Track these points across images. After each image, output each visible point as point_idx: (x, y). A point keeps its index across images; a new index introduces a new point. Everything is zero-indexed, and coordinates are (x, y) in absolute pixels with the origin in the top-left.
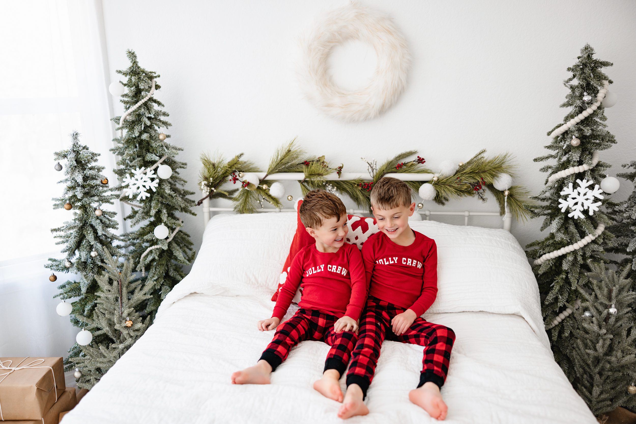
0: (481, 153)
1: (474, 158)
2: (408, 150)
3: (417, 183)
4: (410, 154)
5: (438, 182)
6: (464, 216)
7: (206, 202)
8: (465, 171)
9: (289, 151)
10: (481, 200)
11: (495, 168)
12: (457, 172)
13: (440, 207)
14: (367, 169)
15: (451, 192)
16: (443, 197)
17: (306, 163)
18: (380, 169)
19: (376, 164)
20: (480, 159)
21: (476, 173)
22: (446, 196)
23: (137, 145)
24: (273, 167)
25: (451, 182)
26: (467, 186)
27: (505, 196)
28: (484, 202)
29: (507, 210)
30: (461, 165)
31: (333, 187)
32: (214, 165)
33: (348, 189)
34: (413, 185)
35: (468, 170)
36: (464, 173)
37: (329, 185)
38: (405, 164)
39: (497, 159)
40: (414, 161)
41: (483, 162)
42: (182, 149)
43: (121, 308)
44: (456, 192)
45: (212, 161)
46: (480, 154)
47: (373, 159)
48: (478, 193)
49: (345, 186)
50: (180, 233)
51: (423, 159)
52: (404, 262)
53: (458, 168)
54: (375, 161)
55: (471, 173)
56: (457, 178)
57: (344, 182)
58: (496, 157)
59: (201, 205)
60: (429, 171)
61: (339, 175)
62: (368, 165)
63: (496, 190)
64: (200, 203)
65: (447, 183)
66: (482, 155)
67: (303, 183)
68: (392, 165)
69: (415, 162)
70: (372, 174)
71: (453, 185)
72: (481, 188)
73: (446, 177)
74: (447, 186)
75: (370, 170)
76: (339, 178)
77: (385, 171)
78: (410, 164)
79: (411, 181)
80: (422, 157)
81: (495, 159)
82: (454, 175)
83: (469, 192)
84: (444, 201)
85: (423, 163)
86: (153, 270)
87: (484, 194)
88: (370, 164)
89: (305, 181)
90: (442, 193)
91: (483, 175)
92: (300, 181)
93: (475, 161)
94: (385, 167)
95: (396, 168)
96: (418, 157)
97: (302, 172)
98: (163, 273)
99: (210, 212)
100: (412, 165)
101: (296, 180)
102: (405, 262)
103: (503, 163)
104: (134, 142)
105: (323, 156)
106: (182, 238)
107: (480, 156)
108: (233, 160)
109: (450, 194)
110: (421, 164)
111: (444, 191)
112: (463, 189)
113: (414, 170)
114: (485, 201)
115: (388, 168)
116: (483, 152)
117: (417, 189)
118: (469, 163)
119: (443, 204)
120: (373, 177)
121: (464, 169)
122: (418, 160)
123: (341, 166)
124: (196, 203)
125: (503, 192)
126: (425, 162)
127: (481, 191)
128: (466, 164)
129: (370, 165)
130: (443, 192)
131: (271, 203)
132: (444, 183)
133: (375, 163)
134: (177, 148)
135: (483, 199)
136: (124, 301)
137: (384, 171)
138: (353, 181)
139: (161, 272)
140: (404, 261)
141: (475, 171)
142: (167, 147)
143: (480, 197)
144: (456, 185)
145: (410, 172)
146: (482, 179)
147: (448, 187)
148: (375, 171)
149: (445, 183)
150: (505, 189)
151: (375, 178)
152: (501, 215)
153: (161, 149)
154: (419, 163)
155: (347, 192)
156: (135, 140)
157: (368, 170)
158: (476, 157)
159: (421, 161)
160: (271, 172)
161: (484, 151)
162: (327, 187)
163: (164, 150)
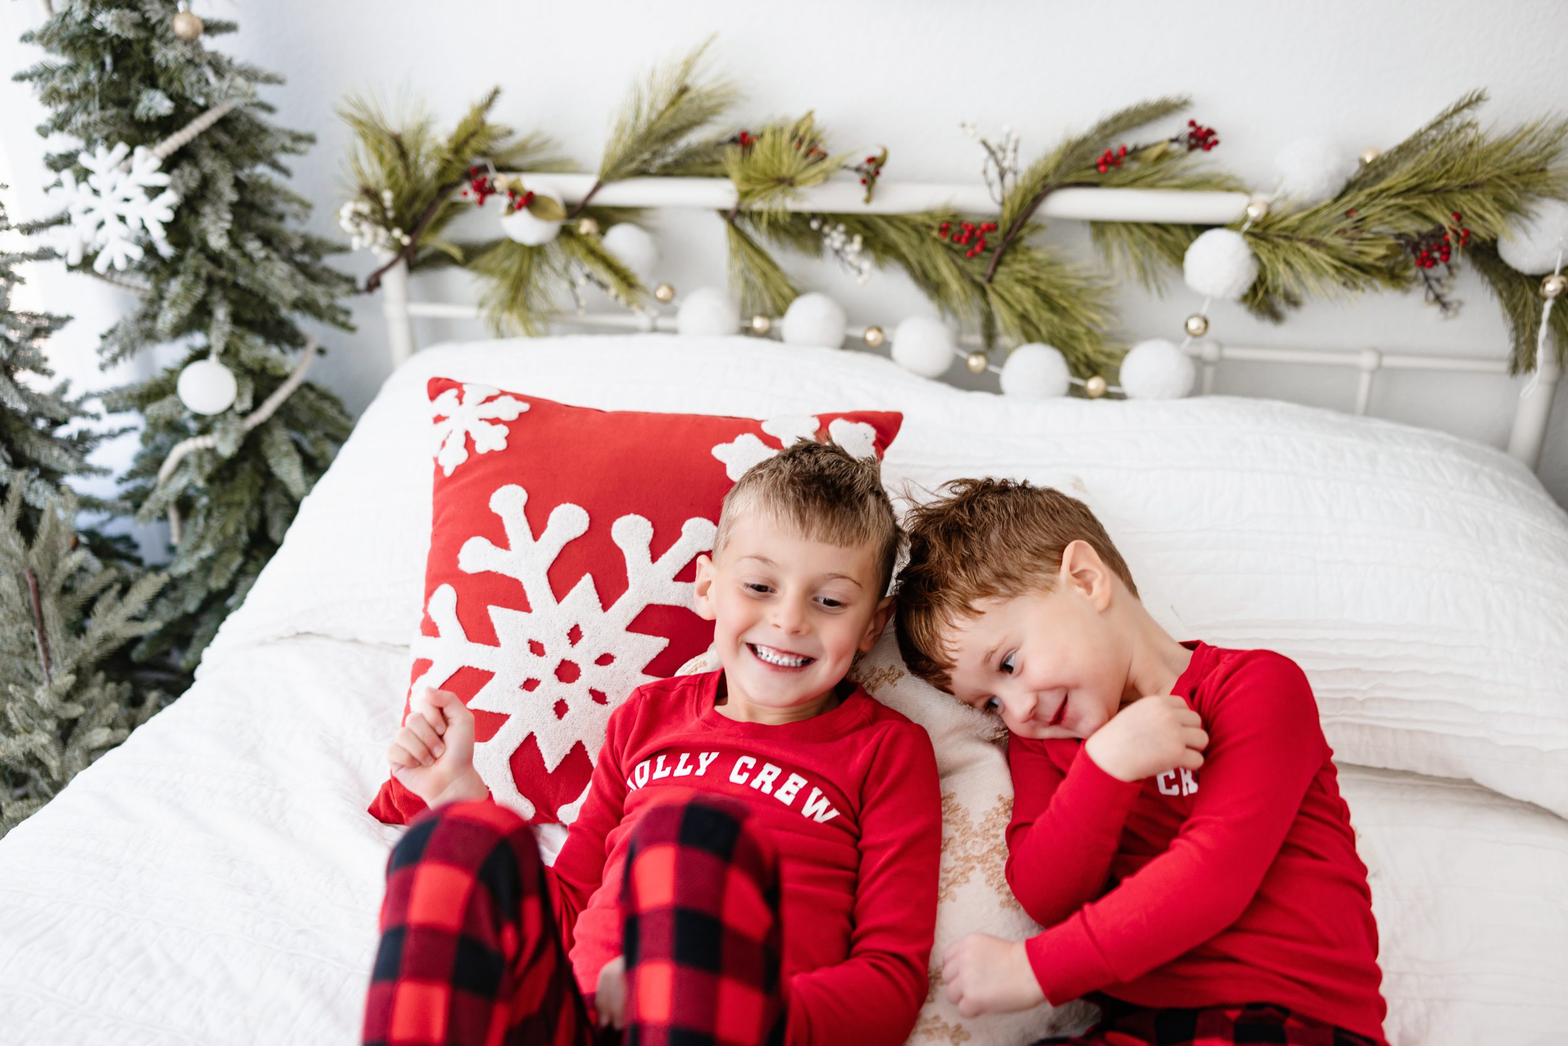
0: (1464, 107)
1: (1432, 127)
2: (1154, 95)
3: (1178, 233)
4: (1163, 110)
5: (1266, 228)
6: (1355, 369)
7: (394, 281)
8: (1383, 185)
9: (683, 90)
10: (1435, 309)
11: (1518, 174)
12: (1350, 186)
13: (1264, 329)
14: (980, 168)
15: (1318, 271)
16: (1281, 290)
17: (744, 141)
18: (1033, 171)
19: (1015, 150)
20: (1458, 131)
21: (1436, 191)
22: (1296, 290)
23: (108, 60)
24: (619, 151)
25: (1320, 229)
26: (1389, 247)
27: (1545, 299)
28: (1446, 318)
29: (1543, 353)
30: (1369, 159)
31: (849, 234)
32: (397, 141)
33: (905, 249)
34: (1161, 238)
35: (1398, 178)
36: (1382, 191)
37: (834, 228)
38: (1135, 153)
39: (1528, 138)
40: (1173, 141)
41: (1471, 145)
42: (280, 77)
43: (48, 667)
44: (1338, 270)
45: (394, 125)
46: (1458, 110)
47: (1006, 128)
48: (1427, 279)
49: (893, 235)
50: (306, 391)
51: (1210, 132)
52: (740, 773)
53: (1353, 170)
54: (1014, 137)
55: (1409, 190)
56: (1348, 214)
57: (889, 219)
58: (1526, 128)
59: (377, 292)
60: (1232, 184)
61: (870, 190)
62: (985, 153)
63: (1507, 268)
64: (374, 283)
65: (1300, 234)
66: (1467, 115)
67: (738, 221)
68: (1083, 158)
69: (1175, 147)
70: (997, 189)
71: (1328, 239)
72: (1446, 254)
73: (1301, 208)
74: (1300, 245)
75: (993, 173)
76: (868, 200)
77: (1052, 180)
78: (1156, 152)
79: (1157, 225)
80: (1204, 122)
81: (1523, 133)
82: (1337, 200)
83: (1393, 276)
84: (1281, 306)
85: (1208, 147)
86: (196, 524)
87: (1451, 282)
88: (994, 147)
89: (739, 212)
90: (1276, 274)
91: (1464, 202)
92: (724, 213)
93: (1433, 141)
94: (1052, 164)
95: (1096, 166)
96: (1192, 123)
97: (726, 176)
98: (238, 532)
99: (412, 322)
100: (1163, 156)
101: (708, 209)
102: (746, 775)
103: (1552, 154)
104: (93, 44)
105: (810, 114)
106: (311, 407)
107: (1457, 120)
108: (465, 124)
109: (1311, 282)
110: (1199, 155)
111: (1288, 263)
112: (1369, 260)
113: (1173, 178)
114: (1450, 313)
115: (1064, 168)
116: (1475, 101)
117: (1178, 256)
118: (1405, 150)
119: (1276, 316)
120: (1003, 204)
121: (1380, 177)
122: (1192, 135)
123: (877, 153)
124: (362, 284)
125: (1538, 280)
126: (1216, 143)
127: (1440, 270)
128: (1390, 154)
129: (992, 153)
130: (1281, 267)
131: (613, 291)
132: (1290, 235)
133: (1011, 146)
134: (261, 75)
135: (1445, 306)
136: (52, 643)
137: (1046, 177)
138: (920, 219)
139: (231, 529)
140: (744, 768)
141: (1431, 181)
142: (219, 72)
143: (1431, 296)
144: (1339, 242)
145: (1152, 186)
146: (1459, 217)
147: (1306, 248)
148: (1009, 178)
149: (1294, 232)
150: (1549, 267)
151: (1008, 205)
152: (1515, 369)
153: (194, 78)
154: (1191, 148)
155: (902, 258)
156: (101, 40)
157: (985, 172)
158: (1437, 124)
159: (1202, 139)
160: (613, 173)
161: (1479, 98)
162: (826, 236)
163: (207, 82)
